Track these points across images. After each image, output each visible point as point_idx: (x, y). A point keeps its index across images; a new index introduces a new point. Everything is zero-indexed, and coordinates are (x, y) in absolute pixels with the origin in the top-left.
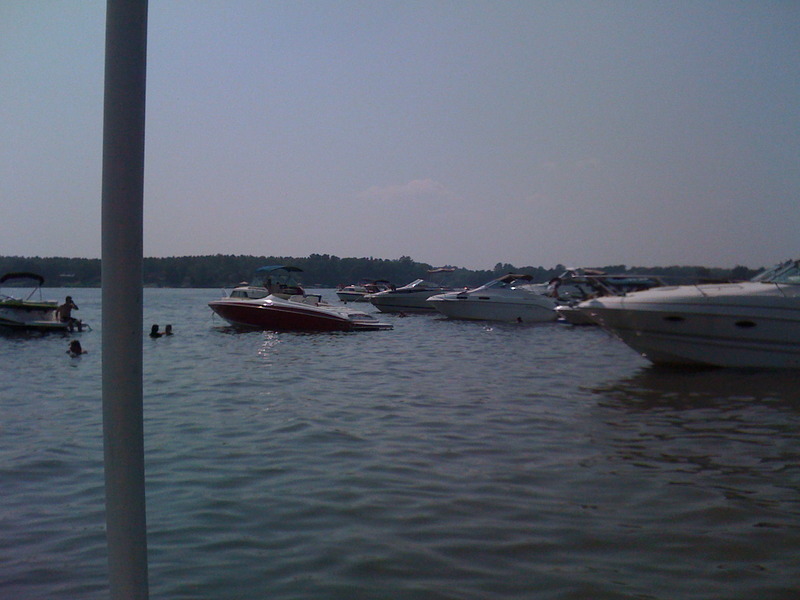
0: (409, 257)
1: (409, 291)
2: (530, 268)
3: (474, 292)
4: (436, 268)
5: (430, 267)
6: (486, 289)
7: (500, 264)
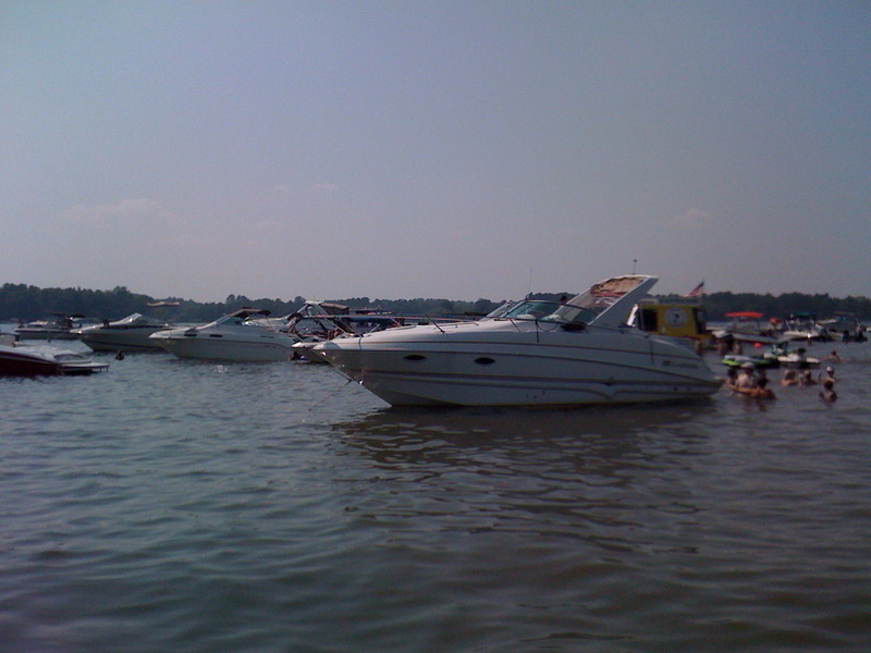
0: (124, 288)
1: (125, 327)
2: (266, 301)
3: (204, 328)
4: (158, 301)
5: (151, 300)
6: (218, 326)
7: (232, 296)
